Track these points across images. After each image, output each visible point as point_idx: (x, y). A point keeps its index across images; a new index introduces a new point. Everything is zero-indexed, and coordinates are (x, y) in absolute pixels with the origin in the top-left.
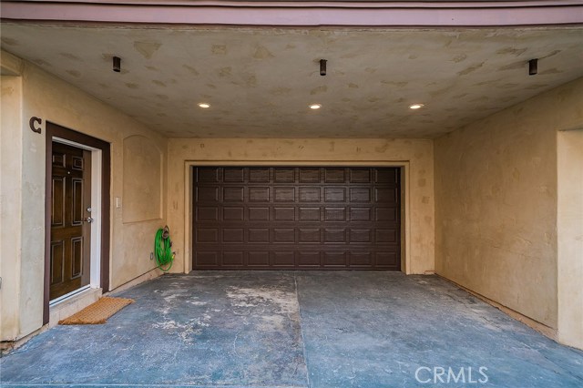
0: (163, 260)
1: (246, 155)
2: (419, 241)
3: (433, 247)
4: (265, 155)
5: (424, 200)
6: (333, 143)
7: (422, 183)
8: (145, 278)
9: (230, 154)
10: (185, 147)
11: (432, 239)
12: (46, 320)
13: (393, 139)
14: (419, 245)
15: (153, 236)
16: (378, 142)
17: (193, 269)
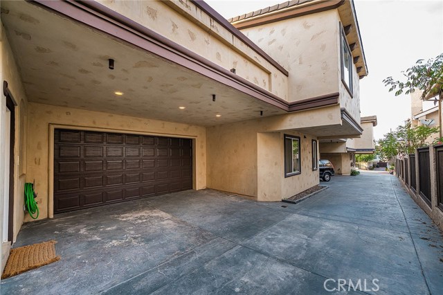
1: (108, 124)
2: (201, 174)
3: (205, 176)
4: (122, 126)
5: (203, 155)
6: (163, 124)
7: (202, 147)
10: (49, 112)
11: (205, 173)
14: (201, 176)
16: (185, 126)
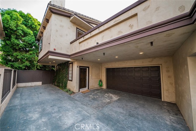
0: (101, 86)
1: (115, 66)
2: (167, 90)
6: (135, 61)
7: (168, 71)
8: (97, 88)
9: (112, 66)
10: (105, 65)
11: (174, 91)
12: (79, 91)
13: (155, 58)
14: (168, 92)
15: (99, 81)
17: (107, 88)
